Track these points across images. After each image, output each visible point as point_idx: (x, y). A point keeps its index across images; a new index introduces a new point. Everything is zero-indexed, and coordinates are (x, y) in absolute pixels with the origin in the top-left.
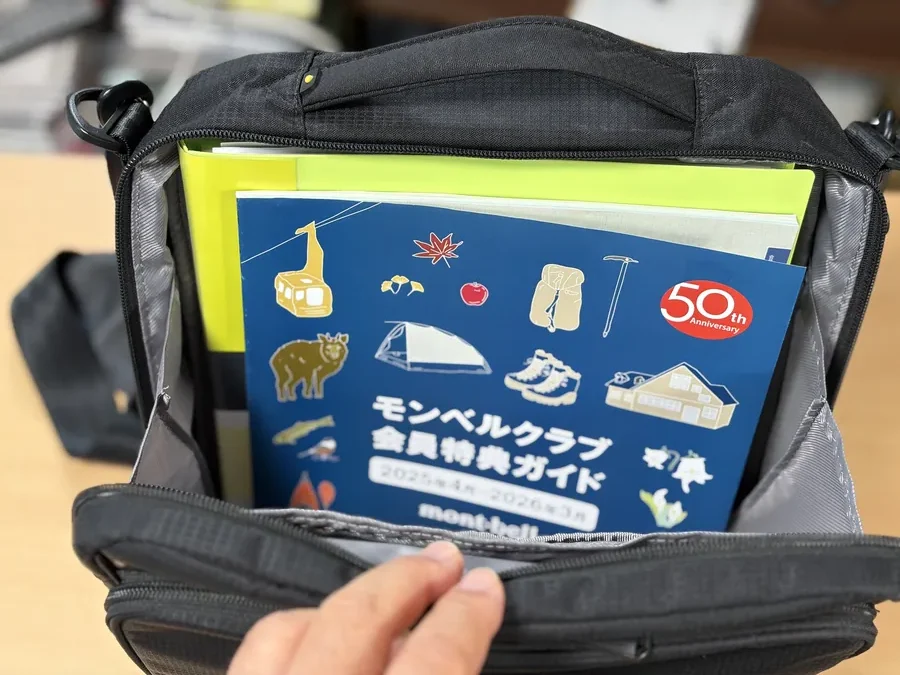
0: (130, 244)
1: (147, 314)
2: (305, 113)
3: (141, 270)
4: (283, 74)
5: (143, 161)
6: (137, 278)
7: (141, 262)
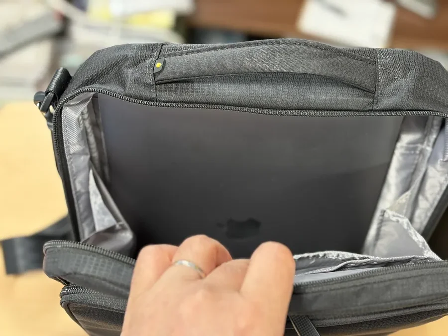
0: (63, 146)
1: (74, 180)
2: (156, 85)
3: (71, 158)
4: (144, 59)
5: (68, 103)
6: (68, 163)
7: (70, 154)
